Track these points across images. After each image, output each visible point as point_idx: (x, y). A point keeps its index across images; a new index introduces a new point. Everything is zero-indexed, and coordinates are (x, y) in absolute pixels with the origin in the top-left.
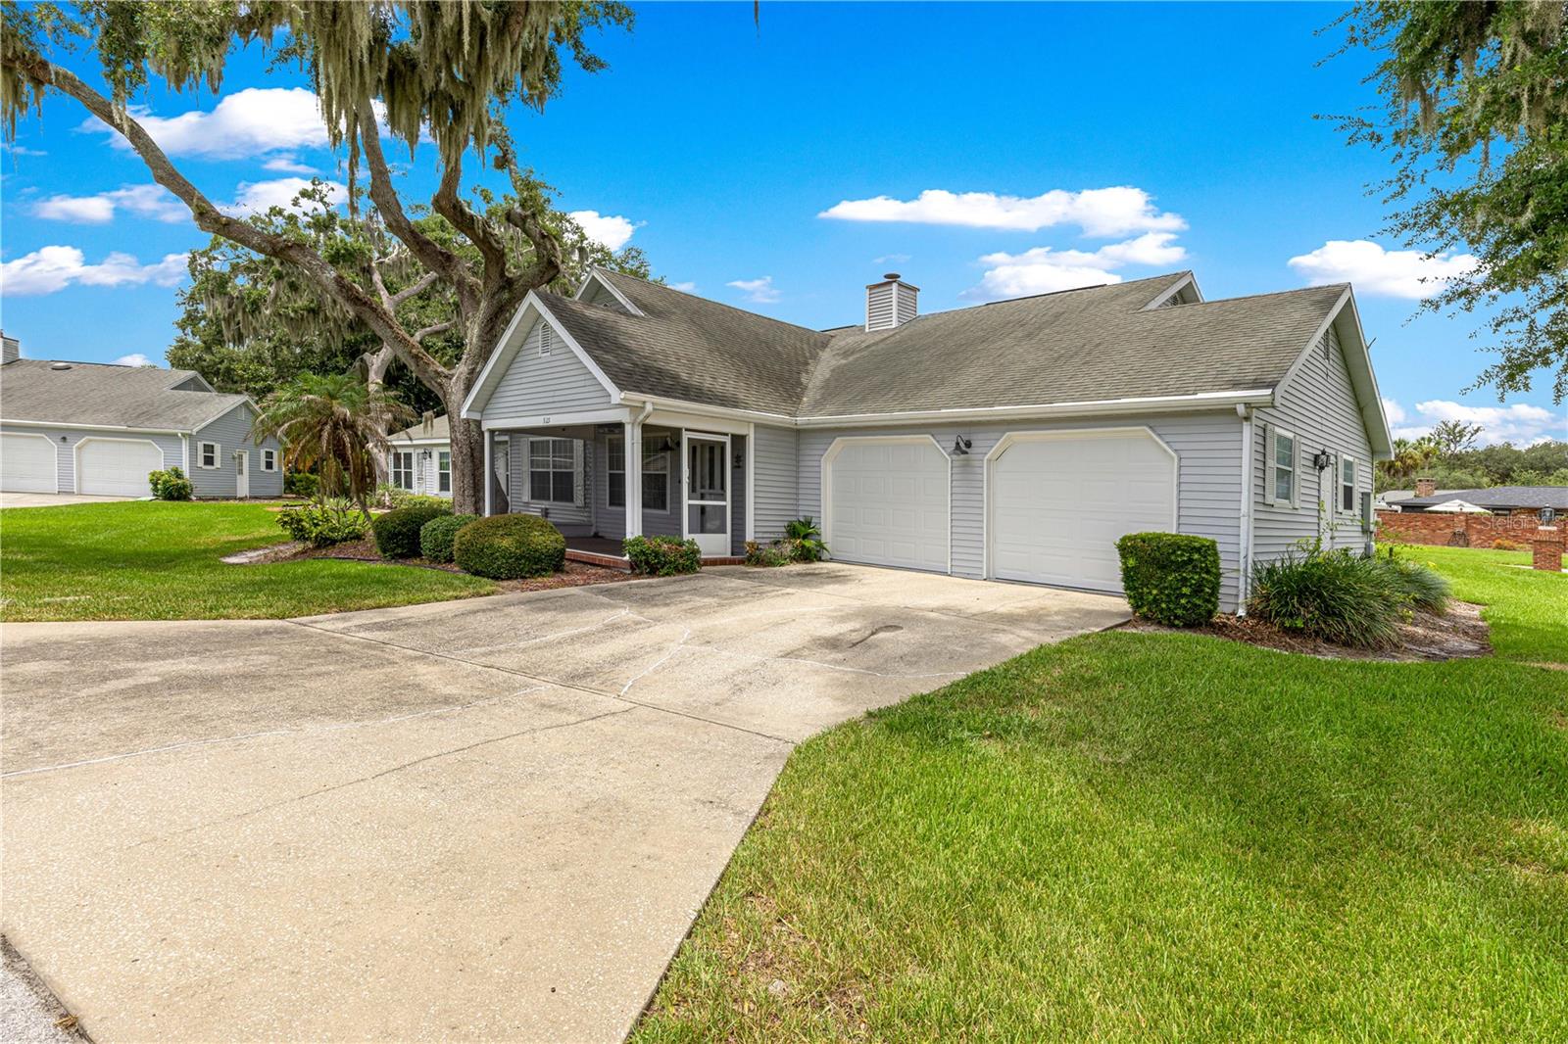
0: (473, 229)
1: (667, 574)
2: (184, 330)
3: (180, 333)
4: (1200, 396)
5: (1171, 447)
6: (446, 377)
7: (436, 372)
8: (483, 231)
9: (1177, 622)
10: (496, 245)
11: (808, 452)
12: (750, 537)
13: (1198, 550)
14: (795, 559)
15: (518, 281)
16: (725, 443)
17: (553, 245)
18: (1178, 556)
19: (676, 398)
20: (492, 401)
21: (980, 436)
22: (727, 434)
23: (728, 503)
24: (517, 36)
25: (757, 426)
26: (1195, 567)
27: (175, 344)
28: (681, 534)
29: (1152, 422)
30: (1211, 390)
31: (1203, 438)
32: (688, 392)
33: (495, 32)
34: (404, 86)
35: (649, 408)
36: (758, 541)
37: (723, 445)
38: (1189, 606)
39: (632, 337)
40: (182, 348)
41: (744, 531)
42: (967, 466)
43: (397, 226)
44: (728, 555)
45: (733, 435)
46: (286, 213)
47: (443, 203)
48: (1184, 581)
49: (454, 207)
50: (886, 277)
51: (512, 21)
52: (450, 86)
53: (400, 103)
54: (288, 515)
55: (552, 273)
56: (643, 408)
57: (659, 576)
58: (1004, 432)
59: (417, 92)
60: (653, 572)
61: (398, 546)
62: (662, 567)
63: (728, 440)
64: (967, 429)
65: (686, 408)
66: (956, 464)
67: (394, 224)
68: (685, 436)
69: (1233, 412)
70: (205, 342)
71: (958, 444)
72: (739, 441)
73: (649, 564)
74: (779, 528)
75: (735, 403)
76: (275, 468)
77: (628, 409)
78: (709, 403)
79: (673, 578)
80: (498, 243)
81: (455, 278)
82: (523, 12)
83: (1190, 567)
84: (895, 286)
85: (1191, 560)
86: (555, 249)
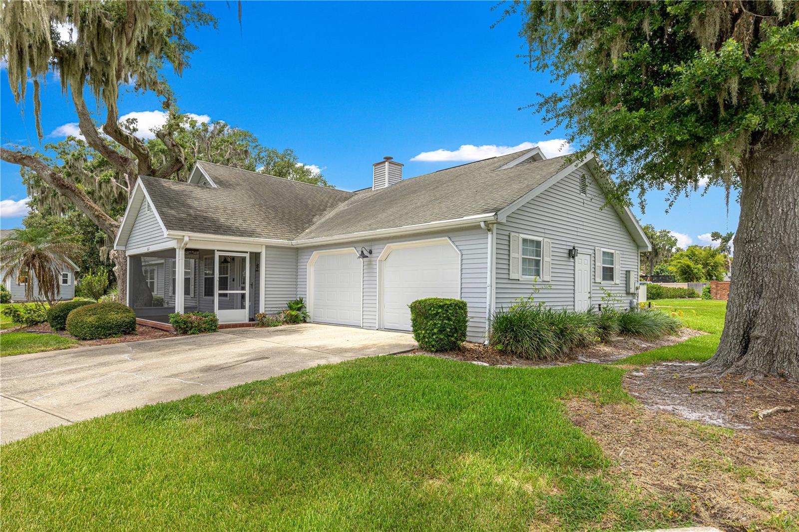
0: (128, 143)
1: (193, 333)
2: (32, 207)
3: (30, 209)
4: (465, 218)
5: (458, 248)
6: (116, 227)
7: (110, 224)
8: (134, 144)
9: (433, 349)
10: (142, 151)
11: (302, 260)
12: (262, 310)
13: (441, 307)
14: (286, 322)
15: (158, 171)
16: (245, 257)
17: (179, 150)
18: (432, 311)
19: (210, 233)
20: (130, 239)
21: (376, 247)
22: (247, 252)
23: (247, 292)
24: (131, 35)
25: (267, 247)
26: (440, 317)
27: (28, 215)
28: (212, 310)
29: (451, 235)
30: (474, 215)
31: (471, 242)
32: (218, 228)
33: (117, 33)
34: (69, 66)
35: (186, 239)
36: (267, 313)
37: (244, 259)
38: (437, 339)
39: (197, 199)
40: (32, 217)
41: (259, 307)
42: (370, 265)
43: (94, 144)
44: (247, 321)
45: (251, 253)
46: (77, 139)
47: (109, 129)
48: (435, 324)
49: (116, 131)
50: (385, 158)
51: (126, 26)
52: (96, 65)
53: (67, 75)
54: (9, 309)
55: (179, 165)
56: (183, 239)
57: (188, 335)
58: (386, 244)
59: (76, 69)
60: (185, 332)
61: (59, 324)
62: (191, 330)
63: (247, 256)
64: (368, 244)
65: (215, 238)
66: (365, 263)
67: (92, 143)
68: (217, 255)
69: (479, 227)
70: (42, 214)
71: (362, 252)
72: (255, 257)
73: (185, 328)
74: (282, 304)
75: (251, 234)
76: (69, 283)
77: (176, 240)
78: (233, 235)
79: (196, 335)
80: (144, 150)
81: (128, 171)
82: (132, 21)
83: (438, 317)
84: (387, 163)
85: (437, 313)
86: (181, 152)
